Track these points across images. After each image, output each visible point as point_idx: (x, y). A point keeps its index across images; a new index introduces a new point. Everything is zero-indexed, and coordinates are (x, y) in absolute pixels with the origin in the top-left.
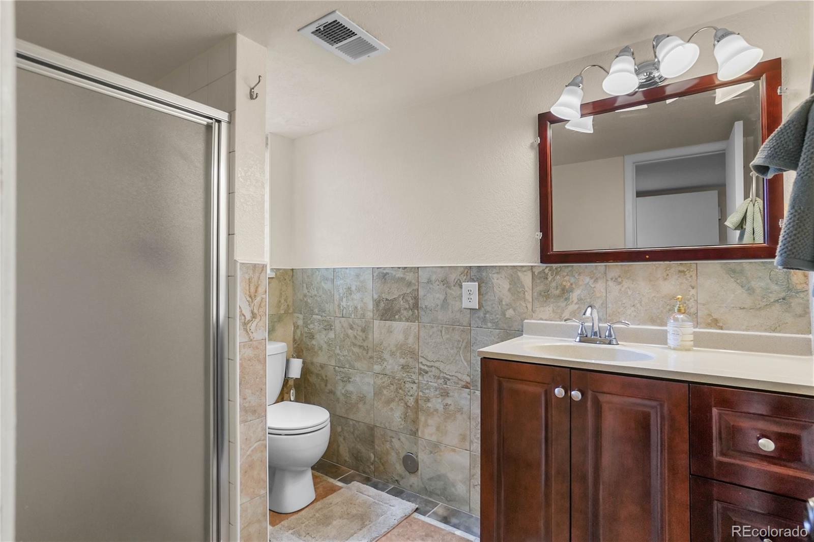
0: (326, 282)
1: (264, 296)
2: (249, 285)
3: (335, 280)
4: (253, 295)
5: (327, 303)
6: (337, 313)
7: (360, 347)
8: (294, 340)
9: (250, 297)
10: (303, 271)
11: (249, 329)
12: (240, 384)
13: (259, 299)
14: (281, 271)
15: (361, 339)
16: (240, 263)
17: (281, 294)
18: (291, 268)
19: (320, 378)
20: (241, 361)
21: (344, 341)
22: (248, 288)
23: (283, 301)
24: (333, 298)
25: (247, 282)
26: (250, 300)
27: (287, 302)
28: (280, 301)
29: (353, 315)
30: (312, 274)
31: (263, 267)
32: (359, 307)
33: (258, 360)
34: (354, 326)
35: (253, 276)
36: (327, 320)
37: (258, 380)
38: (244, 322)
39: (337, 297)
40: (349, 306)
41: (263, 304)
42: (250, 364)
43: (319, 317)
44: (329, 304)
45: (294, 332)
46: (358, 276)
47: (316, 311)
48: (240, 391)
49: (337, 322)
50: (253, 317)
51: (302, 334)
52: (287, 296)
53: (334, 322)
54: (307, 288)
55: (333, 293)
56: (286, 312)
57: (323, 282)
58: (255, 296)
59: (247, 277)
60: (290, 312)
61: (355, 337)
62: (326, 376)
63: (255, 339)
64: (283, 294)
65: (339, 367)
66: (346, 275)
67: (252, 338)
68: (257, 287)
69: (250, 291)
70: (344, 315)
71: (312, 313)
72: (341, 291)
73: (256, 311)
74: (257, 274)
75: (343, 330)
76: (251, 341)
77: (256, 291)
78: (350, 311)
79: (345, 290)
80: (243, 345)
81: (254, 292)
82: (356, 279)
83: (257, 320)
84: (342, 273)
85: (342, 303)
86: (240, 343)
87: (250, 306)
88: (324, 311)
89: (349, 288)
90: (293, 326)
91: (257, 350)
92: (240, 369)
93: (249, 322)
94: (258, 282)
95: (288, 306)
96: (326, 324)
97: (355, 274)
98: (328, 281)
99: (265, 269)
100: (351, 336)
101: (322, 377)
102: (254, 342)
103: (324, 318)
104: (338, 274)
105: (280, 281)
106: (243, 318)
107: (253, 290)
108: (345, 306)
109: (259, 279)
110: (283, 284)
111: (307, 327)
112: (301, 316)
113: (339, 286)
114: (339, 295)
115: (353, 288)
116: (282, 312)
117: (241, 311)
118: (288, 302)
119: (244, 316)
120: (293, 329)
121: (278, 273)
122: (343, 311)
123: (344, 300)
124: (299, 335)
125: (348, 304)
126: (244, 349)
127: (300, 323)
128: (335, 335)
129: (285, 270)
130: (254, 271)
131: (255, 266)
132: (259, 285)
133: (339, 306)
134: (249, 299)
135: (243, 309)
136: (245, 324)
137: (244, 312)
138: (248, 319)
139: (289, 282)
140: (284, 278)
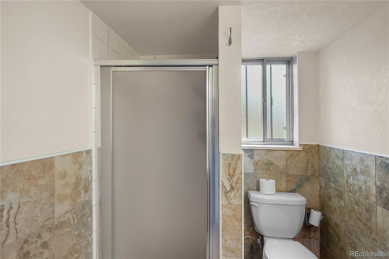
0: (338, 159)
1: (240, 176)
2: (229, 168)
3: (344, 160)
4: (231, 175)
5: (339, 177)
6: (346, 187)
7: (365, 224)
8: (320, 196)
9: (230, 175)
10: (325, 147)
11: (228, 197)
12: (222, 230)
13: (236, 177)
14: (308, 146)
15: (365, 217)
16: (222, 153)
17: (308, 161)
18: (317, 144)
19: (335, 233)
20: (223, 216)
21: (351, 212)
22: (228, 170)
23: (310, 167)
24: (343, 173)
25: (228, 166)
26: (230, 177)
27: (313, 168)
28: (307, 167)
29: (358, 193)
30: (330, 151)
31: (239, 156)
32: (363, 188)
33: (236, 218)
34: (359, 203)
35: (231, 162)
36: (339, 189)
37: (235, 231)
38: (225, 192)
39: (345, 174)
40: (355, 184)
41: (239, 181)
42: (230, 220)
43: (334, 185)
44: (340, 177)
45: (320, 190)
46: (362, 160)
47: (332, 179)
48: (222, 235)
49: (346, 194)
50: (232, 189)
51: (324, 193)
52: (313, 164)
53: (344, 193)
54: (326, 161)
55: (342, 169)
56: (313, 175)
57: (336, 159)
58: (233, 175)
59: (227, 162)
60: (316, 175)
61: (360, 214)
62: (339, 234)
63: (233, 204)
64: (310, 162)
65: (348, 232)
66: (352, 157)
67: (231, 203)
68: (235, 170)
69: (230, 172)
70: (351, 190)
71: (330, 181)
72: (348, 170)
73: (234, 185)
74: (235, 161)
75: (350, 203)
76: (231, 204)
77: (234, 172)
78: (355, 189)
79: (351, 170)
80: (225, 206)
81: (233, 172)
82: (361, 163)
83: (235, 192)
84: (349, 154)
85: (349, 180)
86: (222, 204)
87: (229, 182)
88: (337, 182)
89: (355, 169)
90: (319, 186)
91: (235, 211)
92: (222, 221)
93: (229, 192)
94: (235, 166)
95: (314, 170)
96: (338, 193)
97: (359, 158)
98: (339, 158)
99: (241, 157)
100: (357, 210)
101: (336, 233)
102: (233, 206)
103: (337, 188)
104: (346, 155)
105: (307, 153)
106: (224, 188)
107: (231, 171)
108: (351, 183)
109: (236, 164)
110: (310, 155)
111: (327, 190)
112: (323, 180)
113: (347, 165)
114: (347, 173)
115: (358, 170)
116: (309, 174)
117: (223, 184)
118: (315, 168)
119: (225, 187)
120: (319, 187)
121: (306, 148)
122: (350, 187)
123: (351, 178)
124: (322, 193)
125: (354, 182)
126: (225, 208)
127: (323, 185)
128: (344, 204)
129: (311, 145)
130: (232, 159)
131: (233, 155)
132: (236, 168)
133: (347, 181)
134: (228, 177)
135: (224, 183)
136: (226, 193)
137: (225, 185)
138: (228, 190)
139: (315, 154)
140: (310, 151)
